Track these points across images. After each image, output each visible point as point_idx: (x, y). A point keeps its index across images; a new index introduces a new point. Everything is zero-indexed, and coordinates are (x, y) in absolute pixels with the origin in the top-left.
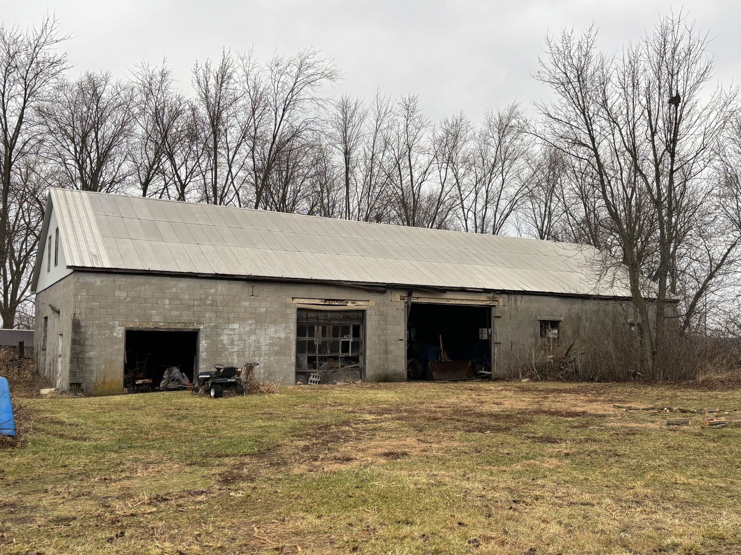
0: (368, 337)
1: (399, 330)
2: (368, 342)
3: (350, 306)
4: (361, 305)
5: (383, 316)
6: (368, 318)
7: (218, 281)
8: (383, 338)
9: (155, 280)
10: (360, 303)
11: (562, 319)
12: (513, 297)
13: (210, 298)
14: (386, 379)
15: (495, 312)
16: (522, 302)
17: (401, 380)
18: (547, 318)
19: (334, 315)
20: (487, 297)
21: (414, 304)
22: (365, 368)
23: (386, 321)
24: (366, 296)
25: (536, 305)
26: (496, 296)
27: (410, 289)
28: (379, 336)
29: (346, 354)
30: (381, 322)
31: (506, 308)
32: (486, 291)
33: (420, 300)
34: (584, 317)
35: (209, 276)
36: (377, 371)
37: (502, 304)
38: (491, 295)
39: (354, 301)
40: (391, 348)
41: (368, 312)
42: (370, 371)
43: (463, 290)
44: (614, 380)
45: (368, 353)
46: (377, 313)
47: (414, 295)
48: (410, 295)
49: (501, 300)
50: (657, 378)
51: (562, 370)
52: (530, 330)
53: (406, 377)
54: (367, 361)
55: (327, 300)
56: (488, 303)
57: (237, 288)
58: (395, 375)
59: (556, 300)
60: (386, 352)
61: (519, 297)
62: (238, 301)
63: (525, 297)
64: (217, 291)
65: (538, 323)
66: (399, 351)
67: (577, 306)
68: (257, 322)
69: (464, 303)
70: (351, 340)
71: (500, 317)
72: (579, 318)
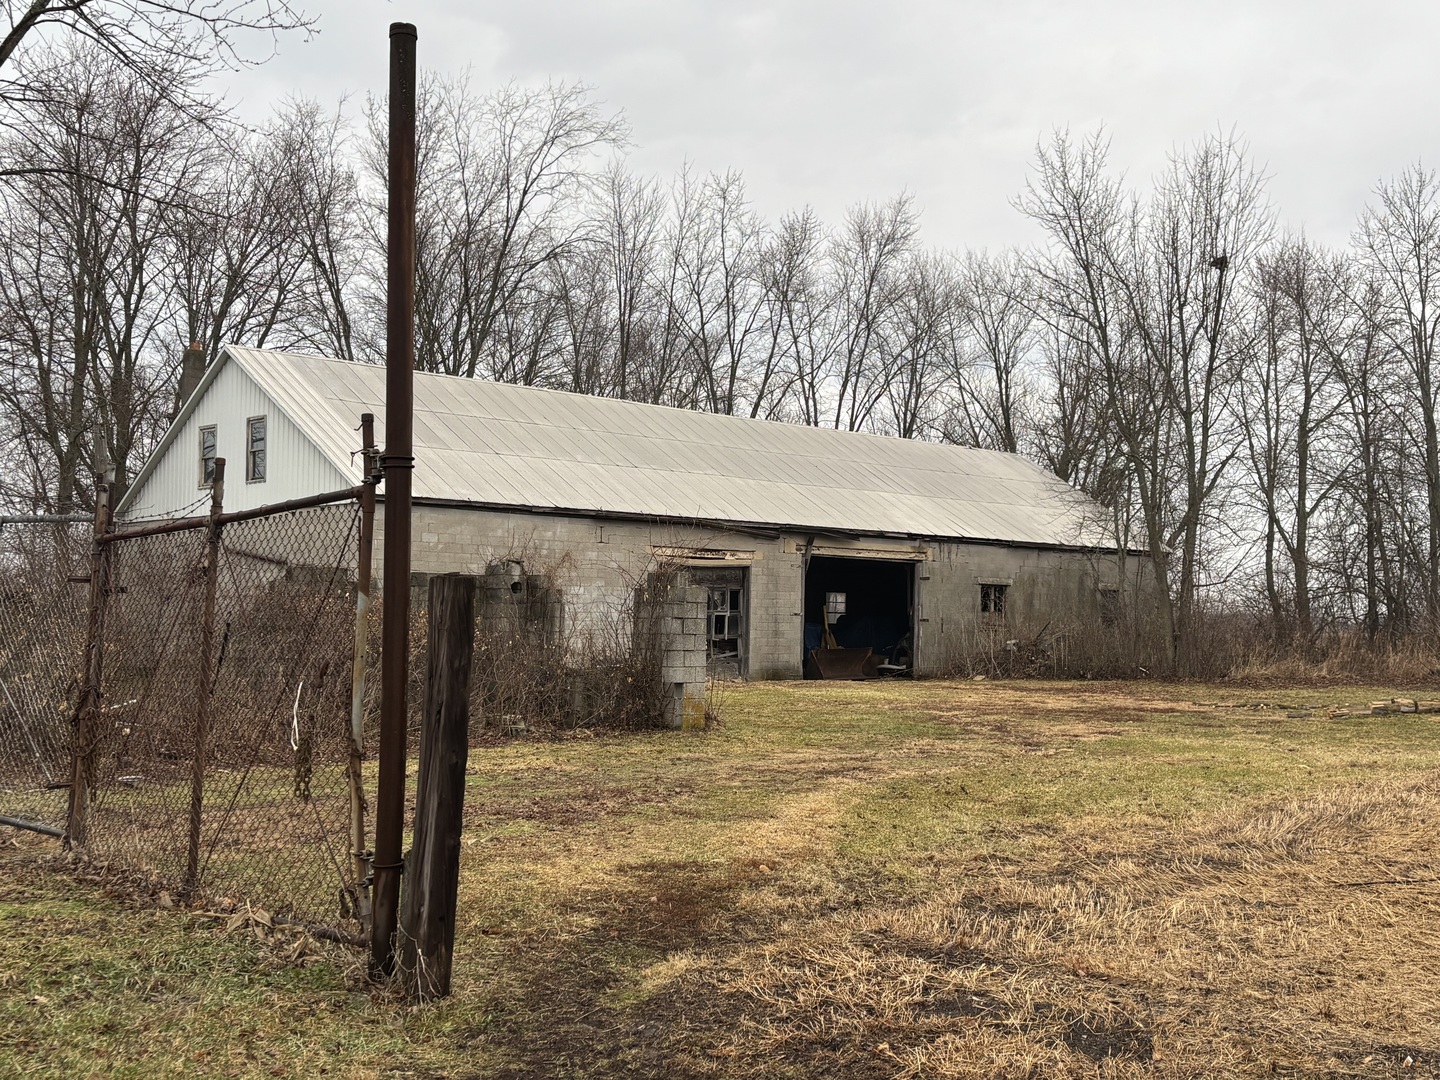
0: (752, 610)
1: (793, 599)
2: (752, 616)
3: (729, 560)
4: (742, 559)
5: (773, 576)
6: (753, 579)
7: (557, 519)
8: (772, 611)
9: (474, 516)
10: (742, 555)
11: (1011, 582)
12: (945, 547)
13: (546, 545)
14: (775, 675)
15: (922, 571)
16: (959, 554)
17: (795, 678)
18: (990, 581)
19: (705, 573)
20: (914, 547)
21: (814, 557)
22: (747, 659)
23: (776, 585)
24: (751, 544)
25: (976, 560)
26: (924, 545)
27: (810, 534)
28: (767, 609)
29: (721, 636)
30: (770, 586)
31: (936, 565)
32: (912, 537)
33: (822, 552)
34: (1040, 580)
35: (547, 510)
36: (765, 664)
37: (931, 558)
38: (917, 543)
39: (734, 552)
40: (784, 627)
41: (753, 570)
42: (754, 664)
43: (881, 536)
44: (1118, 677)
45: (752, 634)
46: (766, 572)
47: (816, 543)
48: (810, 543)
49: (930, 552)
50: (1180, 674)
51: (1032, 662)
52: (967, 600)
53: (801, 673)
54: (751, 648)
55: (697, 550)
56: (912, 555)
57: (581, 530)
58: (788, 669)
59: (1003, 551)
60: (777, 633)
61: (954, 547)
62: (583, 550)
63: (962, 547)
64: (554, 533)
65: (979, 588)
66: (793, 630)
67: (1032, 560)
68: (607, 584)
69: (880, 556)
70: (728, 614)
71: (928, 578)
72: (1033, 582)
